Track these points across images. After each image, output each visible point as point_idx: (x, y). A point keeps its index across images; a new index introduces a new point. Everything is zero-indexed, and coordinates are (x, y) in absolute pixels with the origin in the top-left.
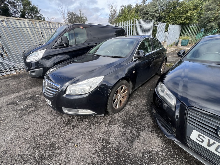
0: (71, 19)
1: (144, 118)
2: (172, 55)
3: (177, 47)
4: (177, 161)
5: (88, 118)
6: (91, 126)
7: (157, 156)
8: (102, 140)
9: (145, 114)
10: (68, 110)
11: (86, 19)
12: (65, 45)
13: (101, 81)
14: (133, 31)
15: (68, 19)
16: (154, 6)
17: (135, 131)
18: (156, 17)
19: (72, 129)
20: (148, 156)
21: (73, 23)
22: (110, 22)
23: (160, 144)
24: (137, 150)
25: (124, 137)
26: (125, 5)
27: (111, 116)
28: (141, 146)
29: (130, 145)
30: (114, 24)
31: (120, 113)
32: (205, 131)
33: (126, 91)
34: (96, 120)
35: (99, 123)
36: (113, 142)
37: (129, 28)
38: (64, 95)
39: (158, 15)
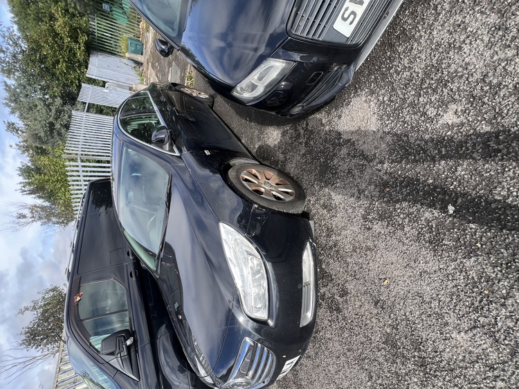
0: (47, 337)
1: (312, 132)
2: (165, 75)
3: (145, 64)
4: (392, 67)
5: (321, 261)
6: (337, 251)
7: (387, 105)
8: (366, 222)
9: (302, 132)
10: (307, 312)
11: (54, 290)
12: (129, 343)
13: (232, 230)
14: (99, 162)
15: (47, 344)
16: (31, 109)
17: (340, 150)
18: (62, 106)
19: (348, 298)
20: (390, 122)
21: (61, 329)
22: (68, 221)
23: (364, 99)
24: (380, 145)
25: (356, 172)
26: (20, 183)
27: (313, 205)
28: (371, 137)
29: (371, 161)
30: (75, 209)
31: (305, 186)
32: (335, 7)
33: (254, 171)
34: (323, 240)
35: (330, 232)
36: (368, 196)
37: (91, 172)
38: (271, 323)
39: (58, 101)
